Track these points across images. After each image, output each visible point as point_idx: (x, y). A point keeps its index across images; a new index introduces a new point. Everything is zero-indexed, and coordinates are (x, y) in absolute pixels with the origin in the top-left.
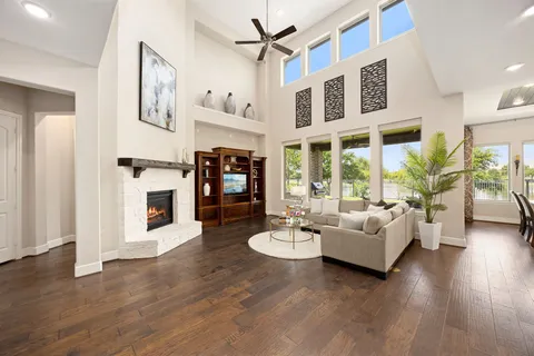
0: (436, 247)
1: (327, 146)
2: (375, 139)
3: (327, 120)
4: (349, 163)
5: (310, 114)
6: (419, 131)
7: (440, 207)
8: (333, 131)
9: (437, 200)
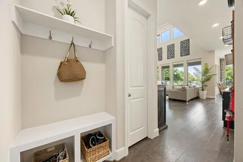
0: (205, 98)
1: (168, 67)
2: (185, 64)
3: (168, 58)
4: (176, 74)
5: (162, 56)
6: (200, 62)
7: (206, 86)
8: (170, 62)
9: (205, 83)
